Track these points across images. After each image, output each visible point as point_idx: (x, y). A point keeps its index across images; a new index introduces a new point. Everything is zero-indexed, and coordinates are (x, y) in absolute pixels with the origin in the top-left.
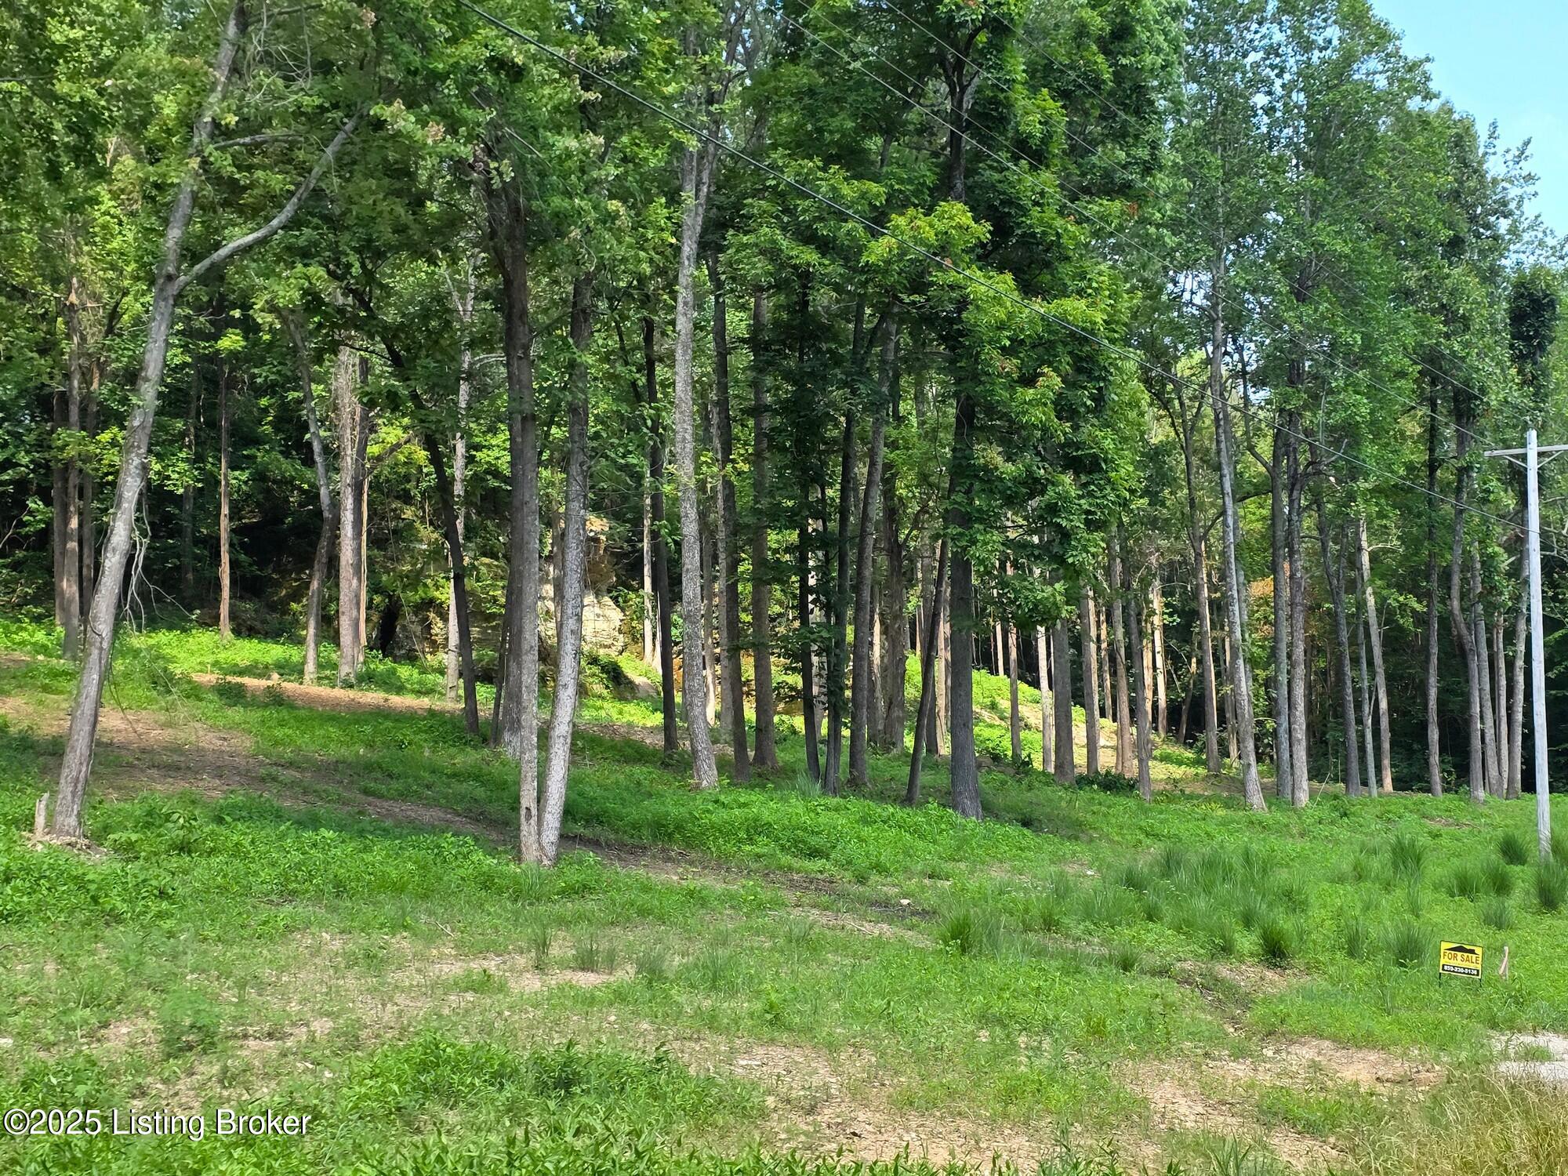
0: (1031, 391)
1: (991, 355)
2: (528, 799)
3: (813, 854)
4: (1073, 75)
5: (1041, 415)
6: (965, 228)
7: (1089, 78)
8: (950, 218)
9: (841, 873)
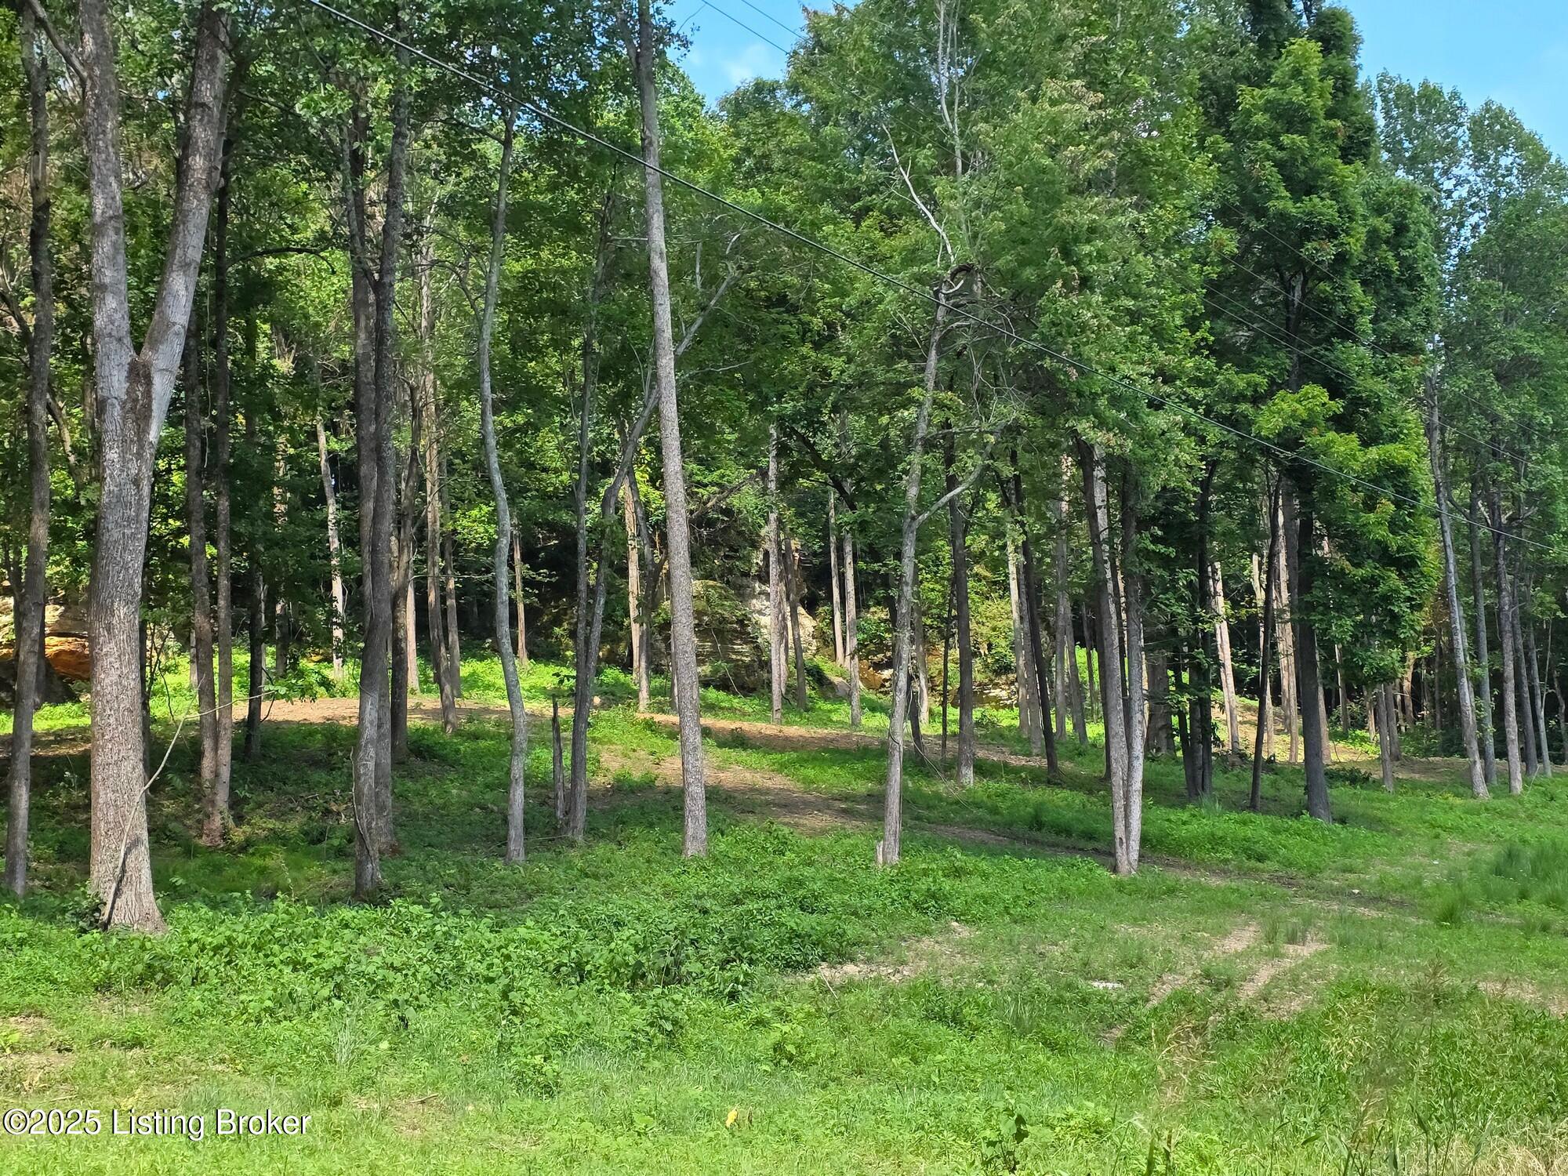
0: (1372, 515)
1: (1344, 492)
3: (1261, 858)
4: (1370, 268)
5: (1382, 533)
6: (1324, 404)
7: (1382, 270)
8: (1314, 397)
9: (1293, 871)
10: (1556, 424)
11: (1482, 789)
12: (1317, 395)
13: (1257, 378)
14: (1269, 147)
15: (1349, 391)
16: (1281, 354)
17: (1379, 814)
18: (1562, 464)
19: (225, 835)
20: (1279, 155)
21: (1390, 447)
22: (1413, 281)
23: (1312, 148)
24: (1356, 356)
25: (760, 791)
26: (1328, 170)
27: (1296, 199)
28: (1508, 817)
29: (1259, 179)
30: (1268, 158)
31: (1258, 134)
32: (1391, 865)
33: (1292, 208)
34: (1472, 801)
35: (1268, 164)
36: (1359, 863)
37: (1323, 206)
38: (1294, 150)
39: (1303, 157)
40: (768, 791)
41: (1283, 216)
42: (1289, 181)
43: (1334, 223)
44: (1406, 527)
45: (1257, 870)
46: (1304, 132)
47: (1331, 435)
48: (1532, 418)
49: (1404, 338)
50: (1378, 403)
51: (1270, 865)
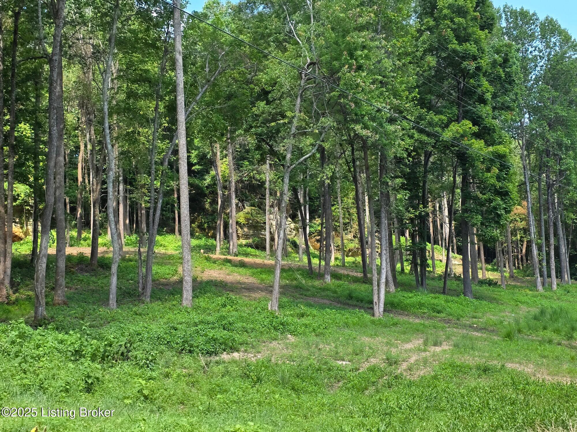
0: (489, 174)
1: (478, 164)
2: (375, 300)
3: (439, 312)
4: (493, 75)
5: (493, 181)
6: (470, 128)
7: (498, 76)
8: (466, 125)
9: (451, 317)
10: (572, 144)
11: (540, 288)
12: (467, 124)
13: (444, 117)
14: (449, 23)
15: (482, 124)
16: (454, 108)
17: (496, 296)
18: (574, 159)
19: (8, 297)
20: (453, 26)
21: (498, 147)
22: (511, 82)
23: (467, 23)
24: (485, 110)
25: (240, 283)
26: (474, 33)
27: (460, 44)
28: (550, 299)
29: (445, 36)
30: (449, 27)
31: (445, 17)
32: (494, 315)
33: (458, 48)
34: (536, 292)
35: (449, 30)
36: (480, 315)
37: (471, 47)
38: (459, 24)
39: (463, 27)
40: (244, 283)
41: (454, 51)
42: (458, 38)
43: (475, 54)
44: (505, 179)
45: (436, 317)
46: (465, 17)
47: (473, 140)
48: (562, 141)
49: (506, 104)
50: (494, 129)
51: (442, 315)
